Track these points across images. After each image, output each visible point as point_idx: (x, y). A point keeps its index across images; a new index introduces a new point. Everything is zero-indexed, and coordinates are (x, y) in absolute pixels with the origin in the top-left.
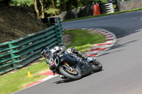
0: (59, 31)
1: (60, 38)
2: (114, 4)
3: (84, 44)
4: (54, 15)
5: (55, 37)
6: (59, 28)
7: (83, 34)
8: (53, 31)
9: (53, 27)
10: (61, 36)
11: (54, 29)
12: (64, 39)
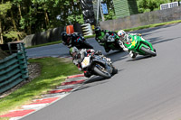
0: (22, 60)
1: (25, 69)
2: (91, 24)
3: (55, 76)
4: (16, 40)
5: (18, 67)
6: (23, 57)
7: (53, 63)
8: (15, 61)
9: (15, 54)
10: (26, 66)
11: (16, 57)
12: (30, 70)
